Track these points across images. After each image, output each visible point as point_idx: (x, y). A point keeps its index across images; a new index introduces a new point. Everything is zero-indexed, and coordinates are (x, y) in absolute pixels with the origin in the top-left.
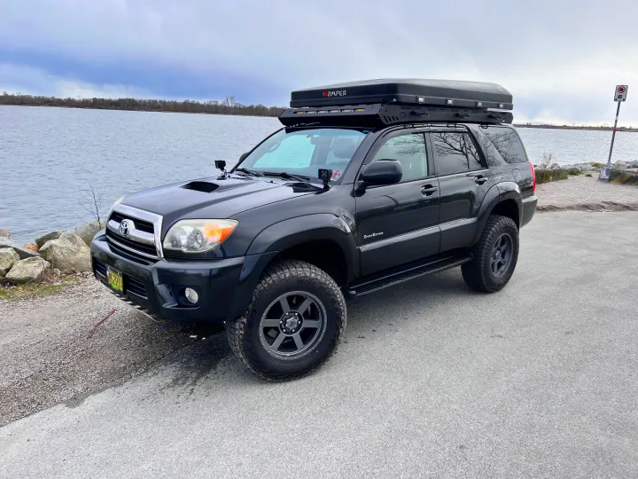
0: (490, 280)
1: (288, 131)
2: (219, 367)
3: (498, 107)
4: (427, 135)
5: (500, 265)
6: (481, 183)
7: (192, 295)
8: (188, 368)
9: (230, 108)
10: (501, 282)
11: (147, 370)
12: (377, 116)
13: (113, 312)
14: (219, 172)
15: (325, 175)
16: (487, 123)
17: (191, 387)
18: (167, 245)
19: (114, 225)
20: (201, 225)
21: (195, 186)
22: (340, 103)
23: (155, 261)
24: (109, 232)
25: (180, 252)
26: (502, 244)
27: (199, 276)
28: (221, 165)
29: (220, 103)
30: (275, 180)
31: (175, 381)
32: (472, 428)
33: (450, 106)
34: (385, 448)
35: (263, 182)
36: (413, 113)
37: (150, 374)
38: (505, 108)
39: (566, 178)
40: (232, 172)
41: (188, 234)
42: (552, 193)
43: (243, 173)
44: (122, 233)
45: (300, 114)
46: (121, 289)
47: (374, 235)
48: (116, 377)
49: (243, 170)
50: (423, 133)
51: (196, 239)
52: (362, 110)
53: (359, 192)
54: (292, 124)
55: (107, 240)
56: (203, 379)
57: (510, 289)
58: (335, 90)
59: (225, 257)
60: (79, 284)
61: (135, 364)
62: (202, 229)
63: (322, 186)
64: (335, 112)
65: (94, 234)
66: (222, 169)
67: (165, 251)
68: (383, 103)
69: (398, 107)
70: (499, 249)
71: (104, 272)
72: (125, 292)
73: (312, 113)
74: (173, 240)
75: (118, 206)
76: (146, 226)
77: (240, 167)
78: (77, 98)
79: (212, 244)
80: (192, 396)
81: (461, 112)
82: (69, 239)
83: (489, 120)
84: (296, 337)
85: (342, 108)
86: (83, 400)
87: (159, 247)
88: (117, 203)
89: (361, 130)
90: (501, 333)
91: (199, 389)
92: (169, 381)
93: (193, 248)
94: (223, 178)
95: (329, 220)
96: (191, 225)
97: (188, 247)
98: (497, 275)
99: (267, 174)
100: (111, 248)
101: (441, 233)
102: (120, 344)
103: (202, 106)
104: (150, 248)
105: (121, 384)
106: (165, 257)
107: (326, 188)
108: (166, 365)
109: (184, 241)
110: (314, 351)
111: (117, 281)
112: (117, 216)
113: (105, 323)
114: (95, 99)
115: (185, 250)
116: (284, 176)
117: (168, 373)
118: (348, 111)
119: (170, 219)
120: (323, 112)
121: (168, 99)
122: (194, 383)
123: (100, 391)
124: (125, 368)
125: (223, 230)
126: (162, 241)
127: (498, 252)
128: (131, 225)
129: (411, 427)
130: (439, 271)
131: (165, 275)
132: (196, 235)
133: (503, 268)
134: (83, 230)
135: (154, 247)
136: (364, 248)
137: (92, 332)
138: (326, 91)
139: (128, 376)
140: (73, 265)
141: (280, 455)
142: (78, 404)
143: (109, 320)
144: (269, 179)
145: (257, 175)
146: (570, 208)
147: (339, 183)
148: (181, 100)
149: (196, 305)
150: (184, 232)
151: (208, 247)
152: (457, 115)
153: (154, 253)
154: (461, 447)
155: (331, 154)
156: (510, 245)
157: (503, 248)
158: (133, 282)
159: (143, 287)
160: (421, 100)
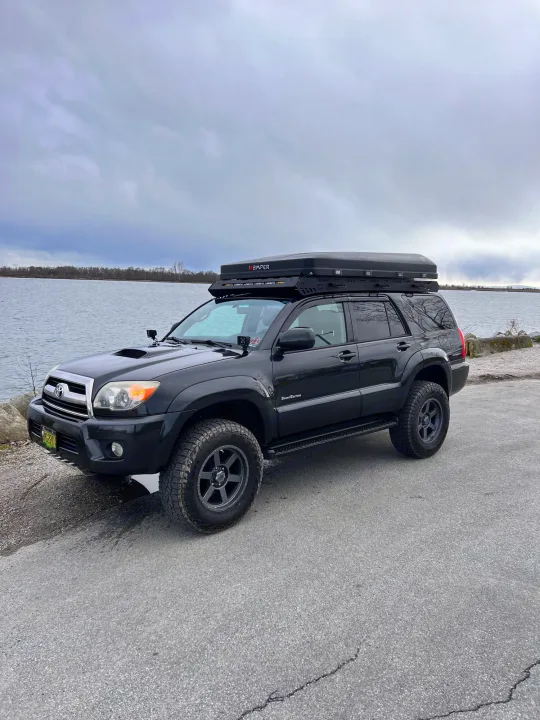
0: (418, 445)
1: (217, 302)
2: (143, 523)
3: (421, 277)
4: (345, 304)
5: (430, 431)
6: (404, 349)
7: (117, 448)
8: (114, 524)
9: (177, 275)
10: (432, 447)
11: (75, 527)
12: (295, 287)
13: (46, 476)
14: (151, 341)
15: (244, 342)
16: (412, 293)
17: (115, 540)
18: (97, 404)
19: (50, 389)
20: (127, 386)
21: (125, 353)
22: (264, 276)
23: (85, 419)
24: (45, 396)
25: (108, 411)
26: (431, 409)
27: (124, 432)
28: (152, 334)
29: (167, 269)
30: (198, 346)
31: (102, 535)
32: (371, 571)
33: (368, 277)
34: (288, 587)
35: (188, 349)
36: (330, 285)
37: (78, 529)
38: (428, 277)
39: (531, 346)
40: (163, 341)
41: (116, 394)
42: (512, 362)
43: (172, 341)
44: (57, 395)
45: (229, 286)
46: (55, 446)
47: (291, 397)
48: (46, 532)
49: (173, 339)
50: (342, 302)
51: (123, 398)
52: (282, 283)
53: (278, 357)
54: (221, 295)
55: (44, 404)
56: (127, 533)
57: (441, 455)
58: (259, 264)
59: (149, 415)
60: (12, 452)
61: (64, 521)
62: (128, 390)
63: (241, 352)
64: (259, 284)
65: (30, 400)
66: (154, 338)
67: (95, 410)
68: (301, 275)
69: (315, 279)
70: (427, 414)
71: (39, 433)
72: (58, 449)
73: (238, 285)
74: (102, 400)
75: (55, 372)
76: (78, 389)
77: (170, 336)
78: (13, 267)
79: (137, 402)
80: (117, 547)
81: (381, 283)
82: (4, 409)
83: (413, 289)
84: (222, 489)
85: (255, 280)
86: (15, 550)
87: (90, 408)
88: (53, 369)
89: (281, 301)
90: (421, 494)
91: (123, 542)
92: (96, 534)
93: (120, 407)
94: (154, 346)
95: (247, 383)
96: (118, 387)
97: (115, 406)
98: (426, 440)
99: (195, 342)
100: (46, 410)
101: (361, 397)
102: (52, 504)
103: (147, 273)
104: (82, 408)
105: (51, 537)
106: (95, 415)
107: (246, 354)
108: (93, 522)
109: (112, 402)
110: (236, 504)
111: (50, 439)
112: (53, 381)
113: (38, 486)
114: (32, 268)
115: (112, 409)
116: (209, 343)
117: (95, 529)
118: (270, 284)
119: (101, 381)
120: (248, 285)
121: (111, 266)
122: (119, 536)
123: (32, 543)
124: (55, 524)
125: (147, 391)
126: (93, 401)
127: (427, 418)
128: (65, 388)
129: (316, 570)
130: (362, 434)
131: (94, 432)
132: (122, 395)
133: (433, 434)
134: (18, 400)
135: (85, 407)
136: (281, 409)
137: (25, 494)
138: (252, 265)
139: (58, 531)
140: (7, 435)
141: (191, 591)
142: (11, 553)
143: (42, 483)
144: (194, 346)
145: (185, 343)
146: (529, 377)
147: (257, 349)
148: (124, 267)
149: (121, 458)
150: (112, 393)
151: (133, 405)
152: (377, 285)
153: (86, 412)
154: (358, 586)
155: (261, 322)
156: (440, 412)
157: (433, 413)
158: (66, 439)
159: (74, 442)
160: (338, 272)
